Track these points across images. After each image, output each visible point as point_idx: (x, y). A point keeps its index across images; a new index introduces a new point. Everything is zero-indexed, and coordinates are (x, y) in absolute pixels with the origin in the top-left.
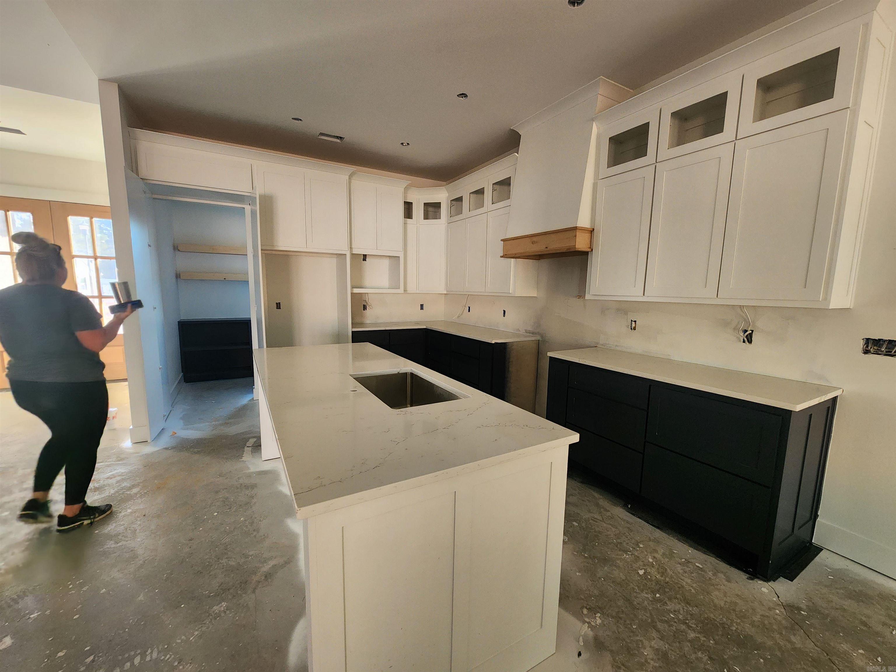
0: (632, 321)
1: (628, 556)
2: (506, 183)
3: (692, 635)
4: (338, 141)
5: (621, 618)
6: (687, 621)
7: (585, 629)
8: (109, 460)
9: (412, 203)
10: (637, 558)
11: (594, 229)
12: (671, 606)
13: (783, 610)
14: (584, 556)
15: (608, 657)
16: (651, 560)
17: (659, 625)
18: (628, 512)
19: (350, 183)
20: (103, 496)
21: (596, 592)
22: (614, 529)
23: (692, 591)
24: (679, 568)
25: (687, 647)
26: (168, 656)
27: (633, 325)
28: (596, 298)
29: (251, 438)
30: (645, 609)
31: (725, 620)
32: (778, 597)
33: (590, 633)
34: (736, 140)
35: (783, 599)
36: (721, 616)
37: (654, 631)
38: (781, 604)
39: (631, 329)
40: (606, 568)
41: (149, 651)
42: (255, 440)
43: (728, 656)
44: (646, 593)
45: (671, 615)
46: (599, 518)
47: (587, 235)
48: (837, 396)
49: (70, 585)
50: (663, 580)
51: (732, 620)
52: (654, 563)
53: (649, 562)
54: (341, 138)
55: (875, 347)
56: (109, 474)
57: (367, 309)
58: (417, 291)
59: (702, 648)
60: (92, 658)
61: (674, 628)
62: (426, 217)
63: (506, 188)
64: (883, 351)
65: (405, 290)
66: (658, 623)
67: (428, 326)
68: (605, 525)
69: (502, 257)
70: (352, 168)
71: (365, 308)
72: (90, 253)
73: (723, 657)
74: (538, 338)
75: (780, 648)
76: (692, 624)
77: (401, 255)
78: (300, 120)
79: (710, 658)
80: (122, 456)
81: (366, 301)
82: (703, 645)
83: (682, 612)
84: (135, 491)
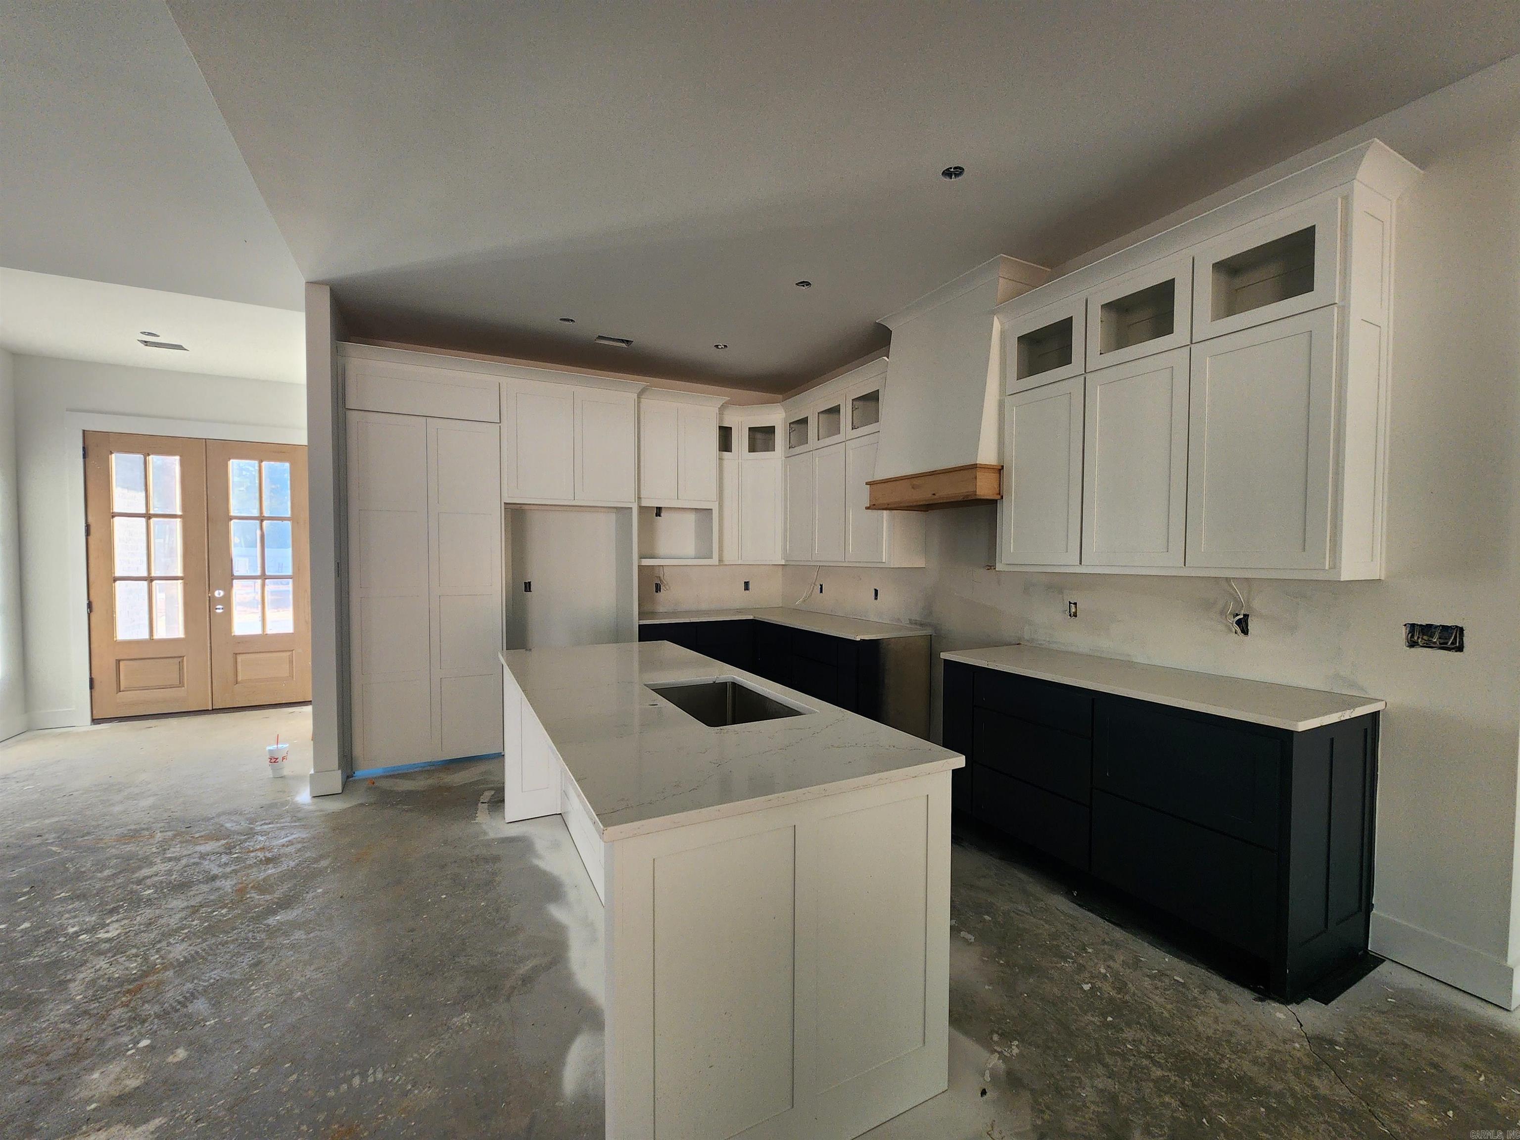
0: (1070, 603)
1: (1067, 965)
2: (873, 398)
3: (1158, 1073)
4: (624, 345)
5: (1049, 1048)
6: (1153, 1055)
7: (994, 1061)
8: (282, 820)
9: (731, 428)
10: (1081, 968)
11: (1003, 466)
12: (1129, 1034)
13: (1306, 1043)
14: (998, 963)
15: (1026, 1096)
16: (1103, 971)
17: (1108, 1060)
18: (1073, 902)
19: (639, 403)
20: (280, 870)
21: (1015, 1013)
22: (1047, 926)
23: (1164, 1015)
24: (1147, 983)
25: (1148, 1088)
26: (397, 1078)
27: (1073, 610)
28: (1012, 569)
29: (486, 790)
30: (1088, 1036)
31: (1211, 1054)
32: (1301, 1025)
33: (1001, 1066)
34: (1192, 344)
35: (1308, 1029)
36: (1207, 1050)
37: (1100, 1067)
38: (1303, 1034)
39: (1070, 615)
40: (1031, 980)
41: (371, 1071)
42: (493, 792)
43: (1210, 1102)
44: (1092, 1015)
45: (1129, 1046)
46: (1027, 910)
47: (994, 476)
48: (1379, 711)
49: (252, 985)
50: (1120, 999)
51: (1223, 1056)
52: (1108, 975)
53: (1100, 972)
54: (627, 341)
55: (1425, 637)
56: (284, 840)
57: (661, 590)
58: (740, 561)
59: (1170, 1090)
60: (295, 1077)
61: (1131, 1063)
62: (752, 449)
63: (873, 404)
64: (1435, 643)
65: (720, 560)
66: (1106, 1056)
67: (756, 616)
68: (1034, 920)
69: (867, 508)
70: (641, 382)
71: (658, 588)
72: (255, 513)
73: (1202, 1102)
74: (928, 631)
75: (1294, 1095)
76: (1159, 1058)
77: (715, 507)
78: (572, 320)
79: (1183, 1104)
80: (300, 815)
81: (660, 577)
82: (1173, 1086)
83: (1145, 1041)
84: (324, 863)
